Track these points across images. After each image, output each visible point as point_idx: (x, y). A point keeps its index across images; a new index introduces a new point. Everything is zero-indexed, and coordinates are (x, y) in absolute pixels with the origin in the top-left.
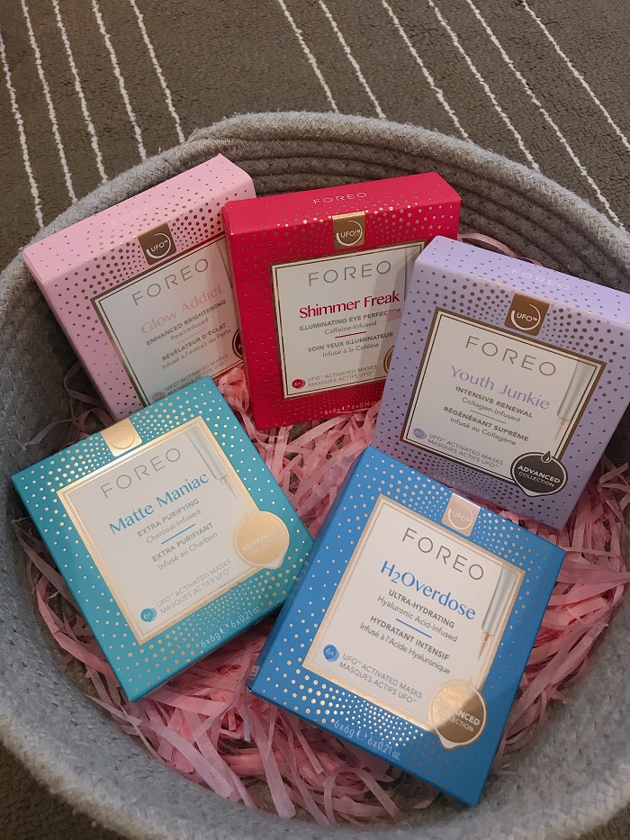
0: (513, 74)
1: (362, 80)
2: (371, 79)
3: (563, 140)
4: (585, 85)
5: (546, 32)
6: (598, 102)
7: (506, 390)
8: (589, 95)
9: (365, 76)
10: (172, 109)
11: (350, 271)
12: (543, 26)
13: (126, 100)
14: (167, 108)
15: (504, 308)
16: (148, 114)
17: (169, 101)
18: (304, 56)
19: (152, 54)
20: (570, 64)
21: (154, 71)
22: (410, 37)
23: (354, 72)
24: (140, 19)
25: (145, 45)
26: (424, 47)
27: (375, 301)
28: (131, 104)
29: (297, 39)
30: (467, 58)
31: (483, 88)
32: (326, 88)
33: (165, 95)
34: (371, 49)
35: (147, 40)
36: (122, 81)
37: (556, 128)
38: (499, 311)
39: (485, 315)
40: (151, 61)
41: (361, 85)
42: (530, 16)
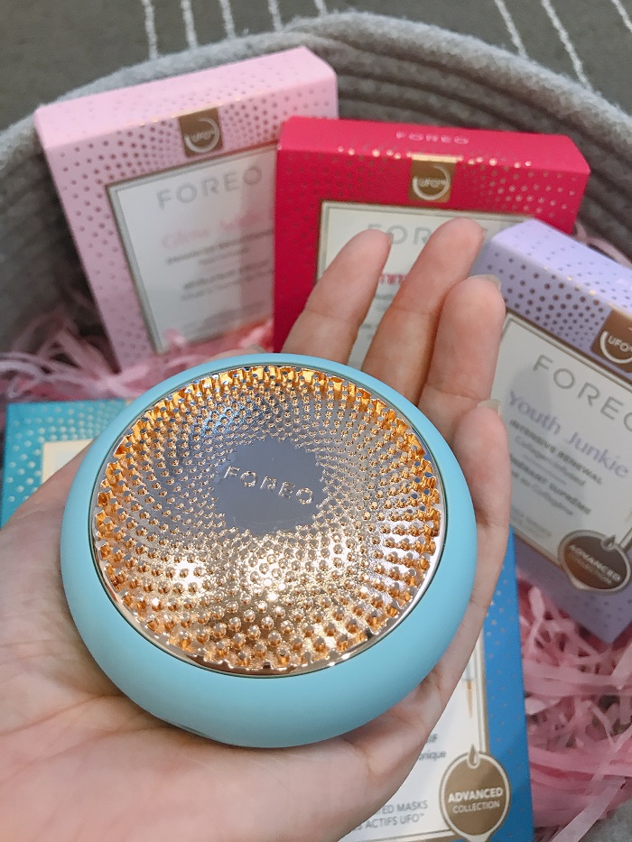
7: (575, 439)
15: (594, 326)
38: (586, 329)
39: (566, 330)
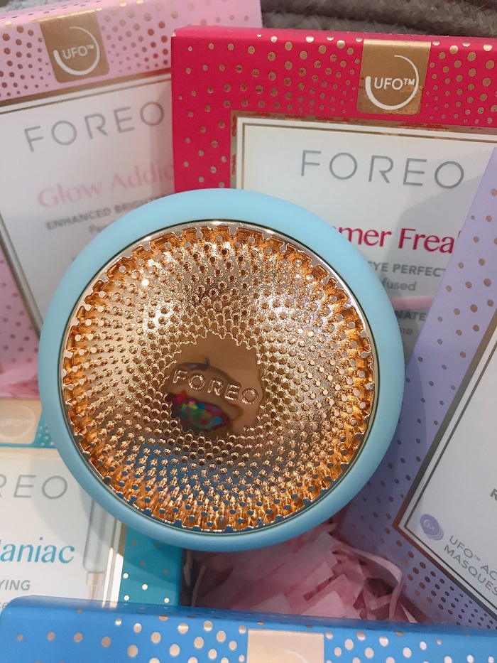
11: (381, 165)
27: (421, 241)
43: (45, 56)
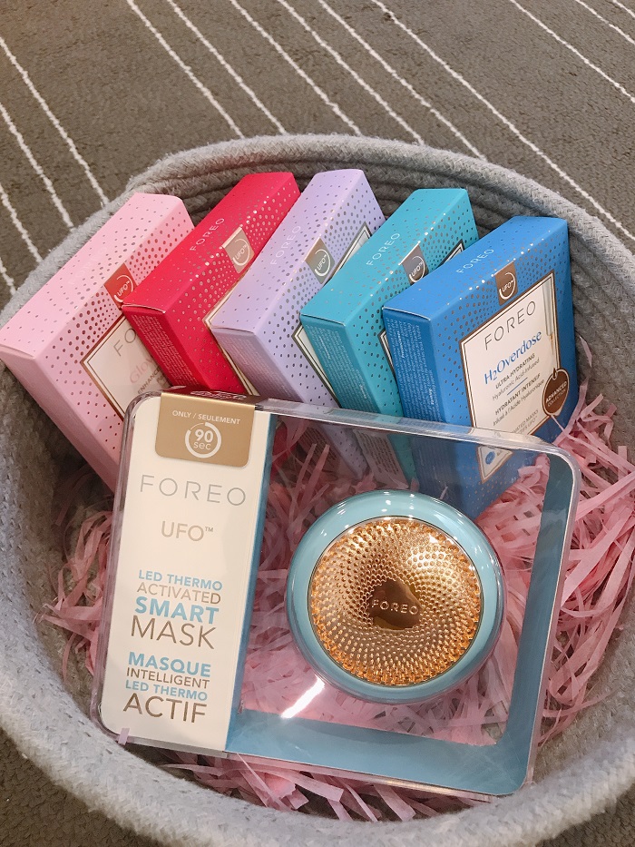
0: (398, 82)
1: (260, 105)
2: (268, 103)
3: (458, 134)
4: (465, 83)
5: (419, 41)
6: (480, 97)
8: (470, 92)
9: (262, 100)
10: (78, 157)
12: (415, 36)
13: (29, 154)
14: (73, 157)
16: (54, 164)
17: (73, 150)
18: (198, 91)
19: (45, 107)
20: (447, 67)
21: (51, 123)
22: (296, 60)
23: (250, 99)
24: (25, 75)
25: (36, 100)
26: (311, 68)
28: (34, 157)
29: (186, 75)
30: (353, 73)
31: (374, 98)
32: (227, 117)
33: (67, 144)
34: (261, 76)
35: (36, 95)
36: (20, 138)
37: (449, 124)
40: (45, 114)
41: (260, 110)
42: (401, 28)
43: (112, 301)
